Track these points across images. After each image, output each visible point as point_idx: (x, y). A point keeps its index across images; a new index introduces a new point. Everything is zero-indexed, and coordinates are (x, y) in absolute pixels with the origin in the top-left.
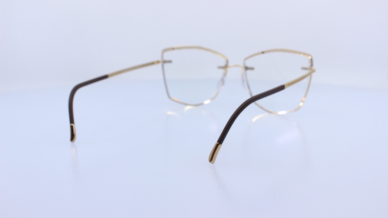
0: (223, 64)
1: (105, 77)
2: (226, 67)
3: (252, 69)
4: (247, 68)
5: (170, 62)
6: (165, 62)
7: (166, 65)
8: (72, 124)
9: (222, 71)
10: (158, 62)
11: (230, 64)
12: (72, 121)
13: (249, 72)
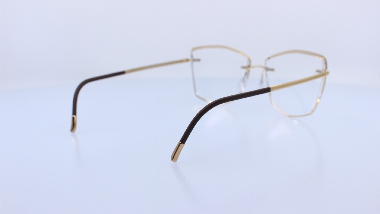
0: (246, 64)
1: (123, 73)
2: (249, 66)
3: (272, 70)
4: (267, 69)
5: (198, 60)
6: (194, 60)
7: (196, 63)
8: (74, 116)
9: (244, 71)
10: (187, 60)
11: (253, 64)
12: (74, 112)
13: (269, 73)
